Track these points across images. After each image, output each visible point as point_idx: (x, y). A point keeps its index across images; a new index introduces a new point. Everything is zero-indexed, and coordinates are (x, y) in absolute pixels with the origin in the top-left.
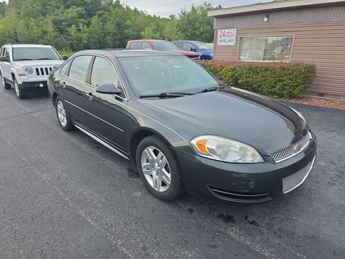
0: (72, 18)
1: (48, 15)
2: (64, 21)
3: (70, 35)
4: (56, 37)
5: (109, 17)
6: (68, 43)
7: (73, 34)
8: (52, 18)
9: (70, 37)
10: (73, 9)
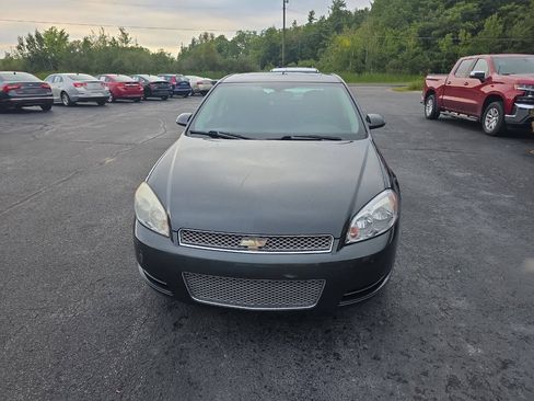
0: (451, 23)
1: (415, 22)
2: (438, 28)
3: (439, 51)
4: (417, 54)
5: (521, 15)
6: (431, 63)
7: (444, 48)
8: (421, 25)
9: (437, 54)
10: (459, 6)
